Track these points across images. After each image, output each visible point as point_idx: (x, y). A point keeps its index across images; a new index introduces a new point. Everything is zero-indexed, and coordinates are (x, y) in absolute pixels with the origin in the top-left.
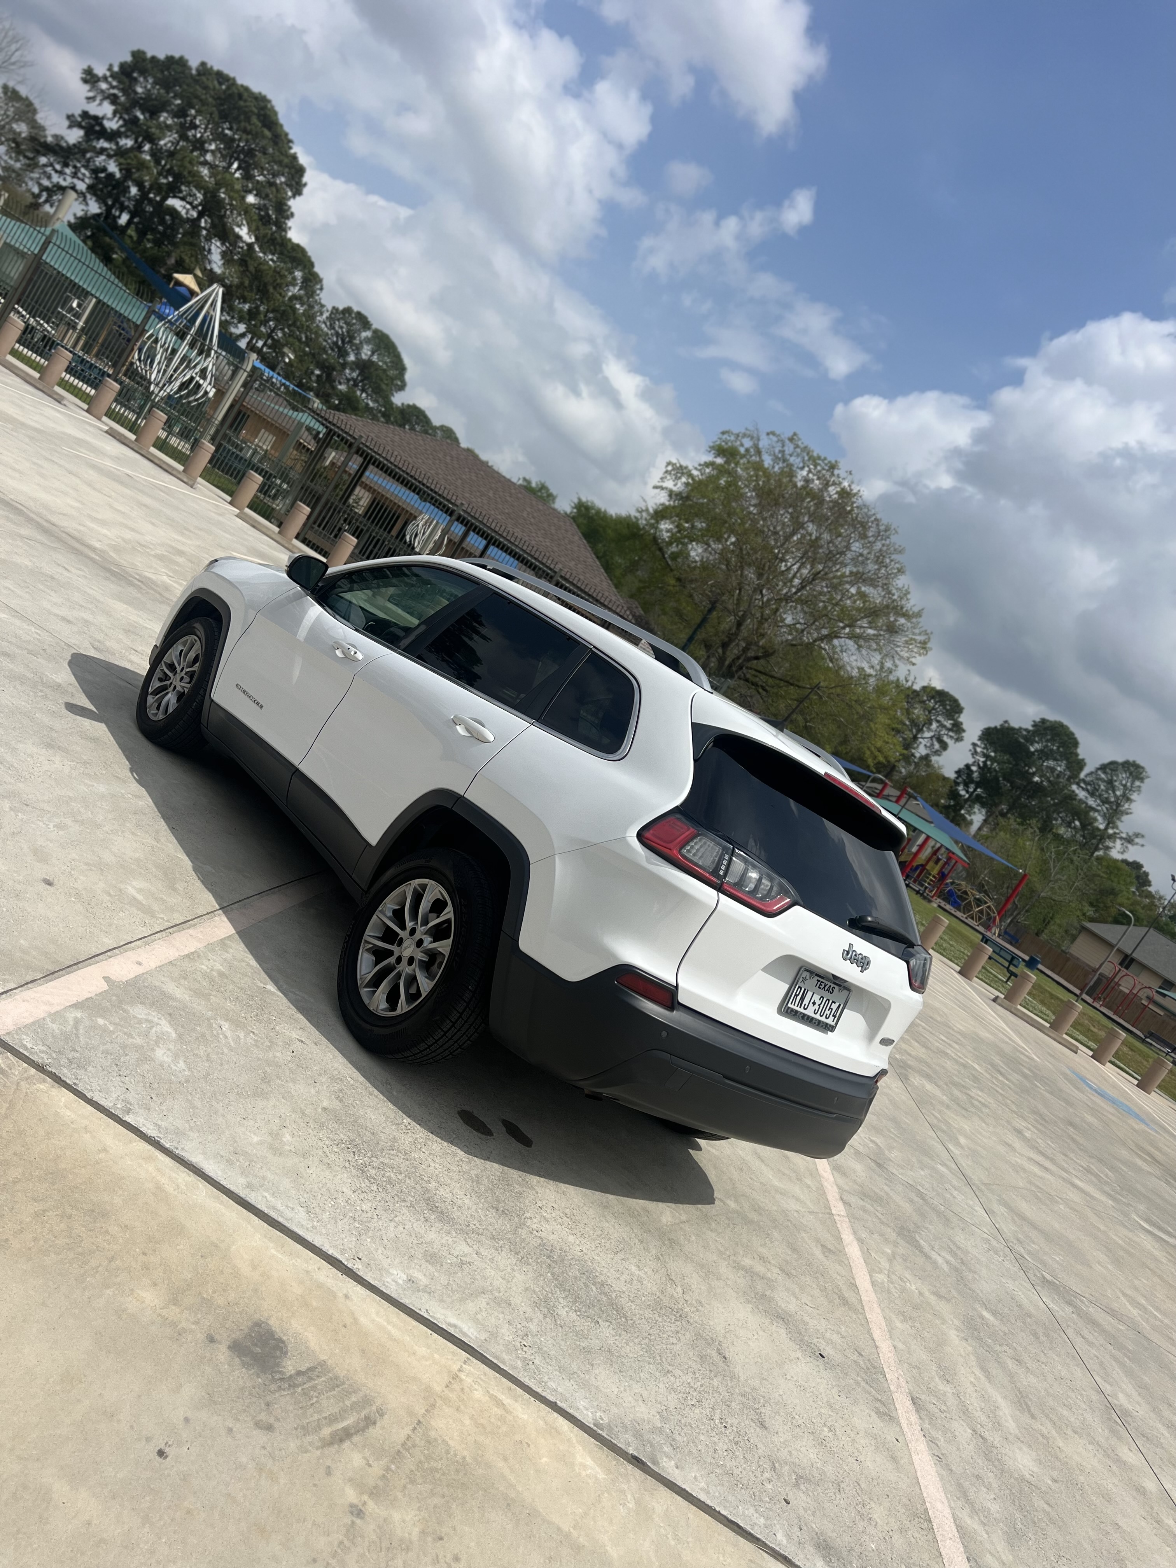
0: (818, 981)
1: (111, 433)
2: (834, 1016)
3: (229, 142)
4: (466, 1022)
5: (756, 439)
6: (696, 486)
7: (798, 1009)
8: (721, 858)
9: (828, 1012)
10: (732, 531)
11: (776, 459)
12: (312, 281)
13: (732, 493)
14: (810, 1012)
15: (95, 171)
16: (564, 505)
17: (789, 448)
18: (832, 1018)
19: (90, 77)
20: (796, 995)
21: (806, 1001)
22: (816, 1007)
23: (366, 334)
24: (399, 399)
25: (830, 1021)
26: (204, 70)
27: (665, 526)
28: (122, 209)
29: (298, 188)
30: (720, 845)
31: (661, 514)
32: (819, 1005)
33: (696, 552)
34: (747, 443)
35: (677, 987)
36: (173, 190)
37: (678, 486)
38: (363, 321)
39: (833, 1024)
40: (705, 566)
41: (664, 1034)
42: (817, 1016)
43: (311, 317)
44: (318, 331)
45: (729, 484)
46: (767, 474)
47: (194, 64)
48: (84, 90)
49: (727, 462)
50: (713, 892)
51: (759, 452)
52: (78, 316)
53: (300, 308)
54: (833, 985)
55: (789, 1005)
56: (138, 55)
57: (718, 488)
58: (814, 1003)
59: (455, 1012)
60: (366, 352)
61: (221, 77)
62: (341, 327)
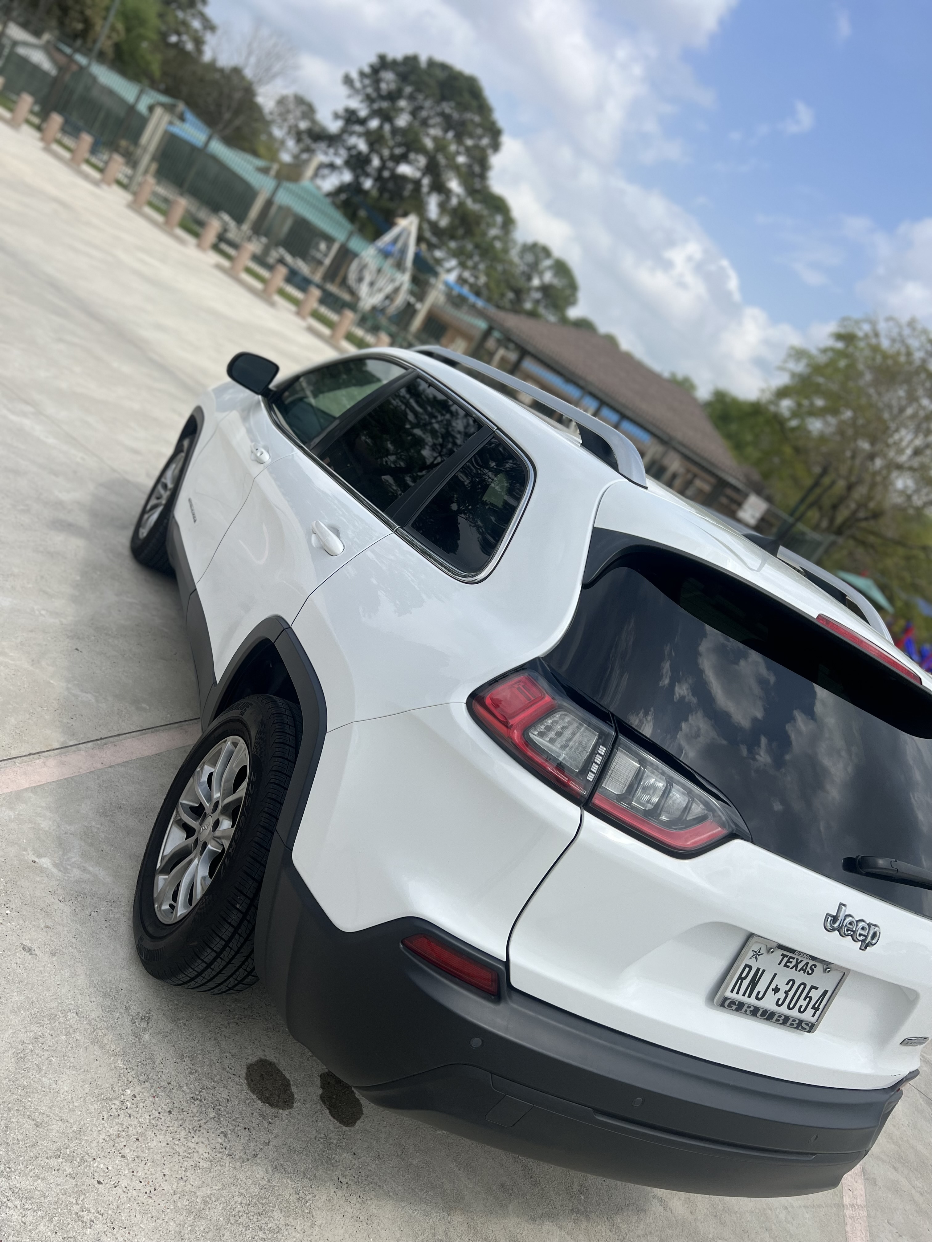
0: (784, 956)
1: (311, 330)
2: (816, 1009)
3: (447, 118)
4: (237, 953)
5: (873, 324)
6: (817, 369)
7: (745, 999)
8: (594, 752)
9: (802, 1003)
10: (848, 406)
11: (893, 341)
12: (508, 223)
13: (851, 372)
14: (769, 1003)
15: (349, 149)
16: (703, 393)
17: (907, 332)
18: (810, 1011)
19: (348, 80)
20: (741, 979)
21: (761, 987)
22: (781, 995)
23: (547, 263)
24: (574, 313)
25: (808, 1016)
26: (432, 63)
27: (786, 404)
28: (367, 175)
29: (496, 146)
30: (595, 728)
31: (782, 393)
32: (787, 993)
33: (816, 426)
34: (866, 327)
35: (507, 964)
36: (403, 158)
37: (800, 367)
38: (546, 252)
39: (813, 1020)
40: (822, 439)
41: (476, 1042)
42: (784, 1010)
43: (506, 251)
44: (511, 263)
45: (848, 367)
46: (885, 356)
47: (423, 59)
48: (344, 91)
49: (847, 346)
50: (574, 810)
51: (877, 335)
52: (326, 255)
53: (498, 245)
54: (811, 963)
55: (728, 994)
56: (382, 58)
57: (837, 370)
58: (776, 990)
59: (218, 939)
60: (548, 277)
61: (444, 67)
62: (529, 258)
